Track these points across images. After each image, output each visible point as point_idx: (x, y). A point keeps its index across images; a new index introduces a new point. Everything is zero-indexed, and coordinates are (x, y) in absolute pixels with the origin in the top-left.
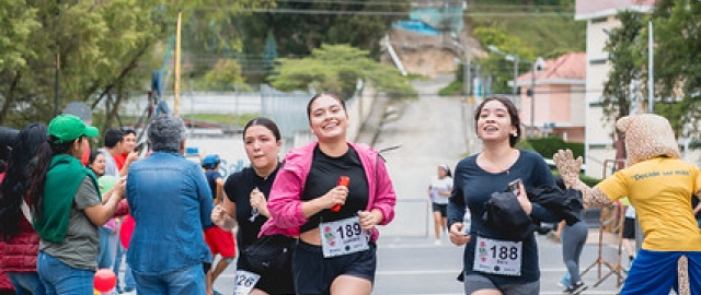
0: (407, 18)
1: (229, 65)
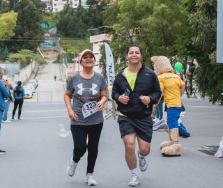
0: (44, 42)
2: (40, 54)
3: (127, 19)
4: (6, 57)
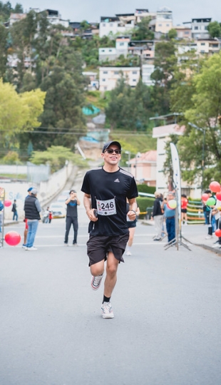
0: (86, 136)
1: (14, 154)
2: (79, 153)
3: (207, 103)
4: (30, 156)
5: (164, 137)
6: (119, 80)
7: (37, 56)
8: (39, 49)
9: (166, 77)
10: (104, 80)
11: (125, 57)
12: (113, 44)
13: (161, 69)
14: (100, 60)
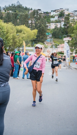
0: (47, 40)
2: (45, 44)
4: (33, 45)
5: (66, 41)
6: (55, 26)
7: (36, 20)
8: (36, 19)
9: (67, 25)
10: (52, 26)
11: (57, 20)
12: (54, 17)
13: (66, 23)
14: (51, 21)
